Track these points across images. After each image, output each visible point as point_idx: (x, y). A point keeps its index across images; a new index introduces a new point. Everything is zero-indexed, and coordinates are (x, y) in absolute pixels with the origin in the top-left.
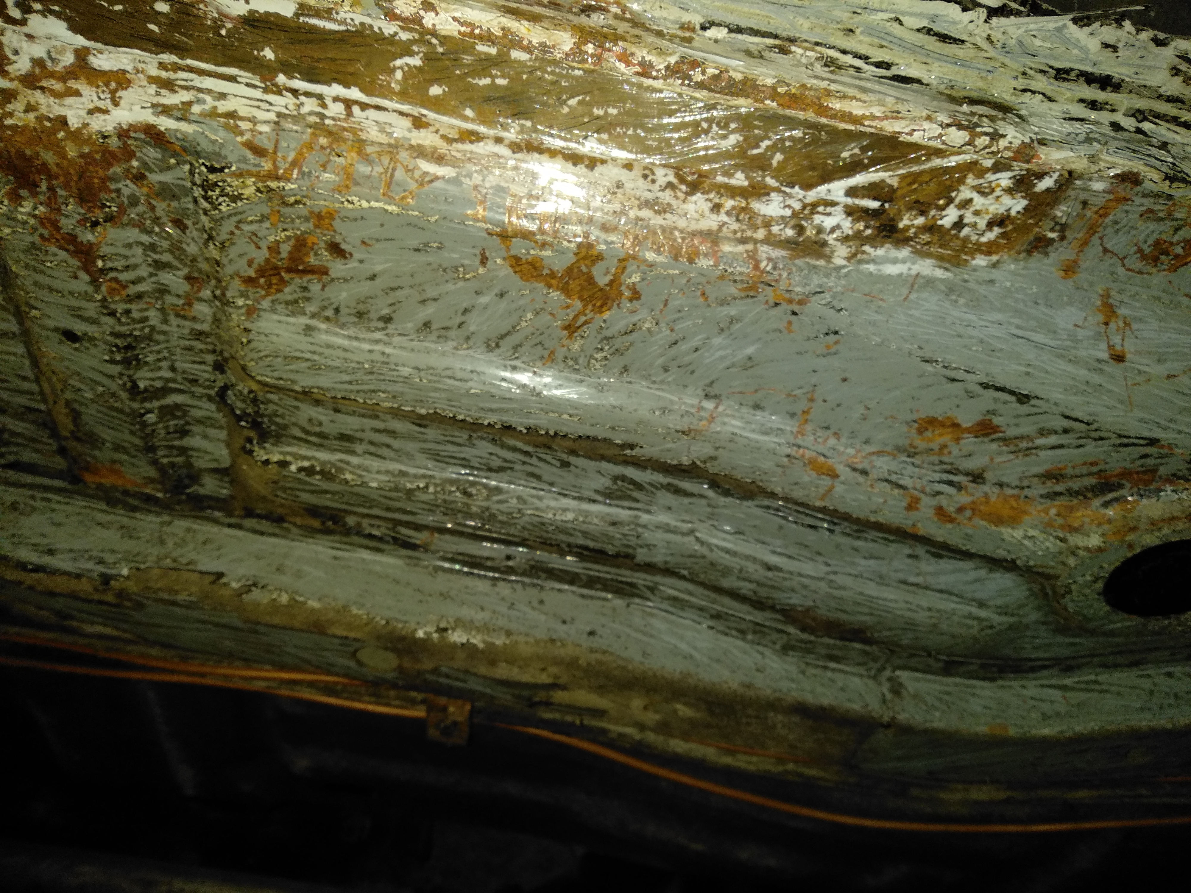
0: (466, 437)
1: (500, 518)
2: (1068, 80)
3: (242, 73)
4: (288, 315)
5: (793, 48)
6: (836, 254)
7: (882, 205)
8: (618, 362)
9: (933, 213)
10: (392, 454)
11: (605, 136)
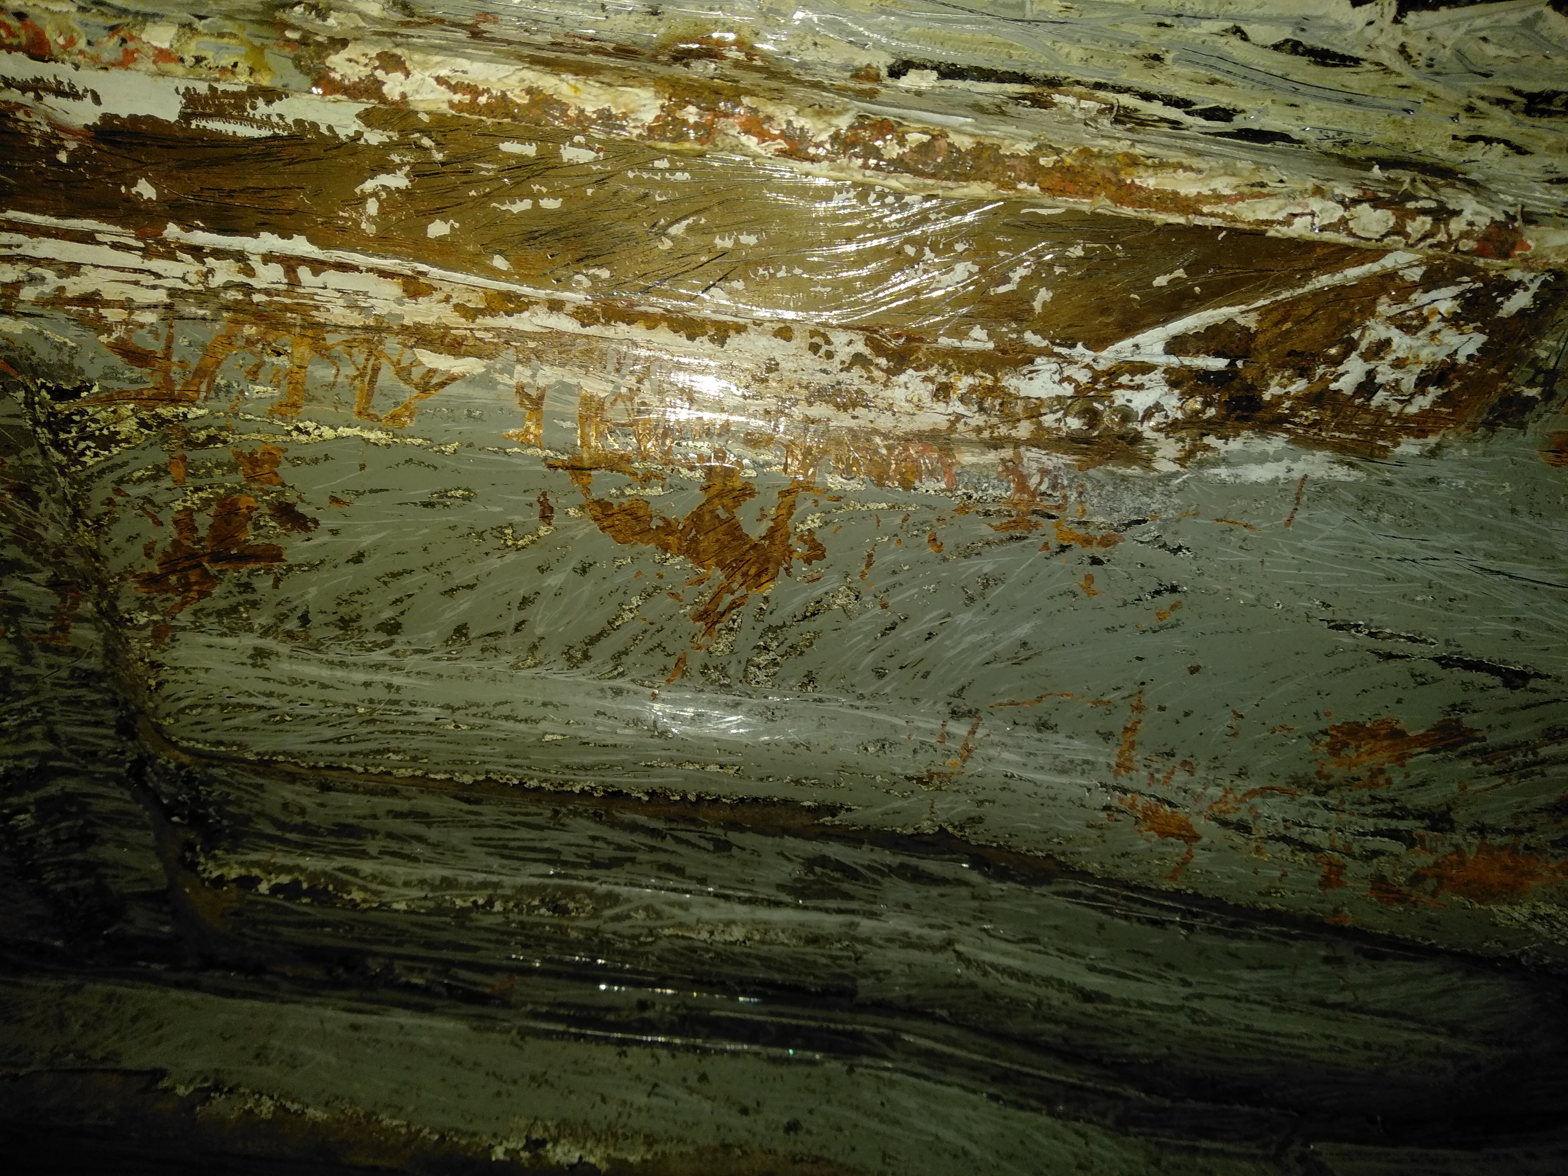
0: (548, 813)
1: (619, 945)
2: (1550, 114)
3: (104, 227)
4: (223, 635)
5: (1057, 98)
6: (1158, 454)
7: (1232, 364)
8: (796, 667)
9: (1320, 370)
10: (428, 853)
11: (738, 285)
